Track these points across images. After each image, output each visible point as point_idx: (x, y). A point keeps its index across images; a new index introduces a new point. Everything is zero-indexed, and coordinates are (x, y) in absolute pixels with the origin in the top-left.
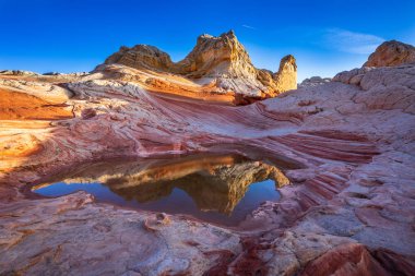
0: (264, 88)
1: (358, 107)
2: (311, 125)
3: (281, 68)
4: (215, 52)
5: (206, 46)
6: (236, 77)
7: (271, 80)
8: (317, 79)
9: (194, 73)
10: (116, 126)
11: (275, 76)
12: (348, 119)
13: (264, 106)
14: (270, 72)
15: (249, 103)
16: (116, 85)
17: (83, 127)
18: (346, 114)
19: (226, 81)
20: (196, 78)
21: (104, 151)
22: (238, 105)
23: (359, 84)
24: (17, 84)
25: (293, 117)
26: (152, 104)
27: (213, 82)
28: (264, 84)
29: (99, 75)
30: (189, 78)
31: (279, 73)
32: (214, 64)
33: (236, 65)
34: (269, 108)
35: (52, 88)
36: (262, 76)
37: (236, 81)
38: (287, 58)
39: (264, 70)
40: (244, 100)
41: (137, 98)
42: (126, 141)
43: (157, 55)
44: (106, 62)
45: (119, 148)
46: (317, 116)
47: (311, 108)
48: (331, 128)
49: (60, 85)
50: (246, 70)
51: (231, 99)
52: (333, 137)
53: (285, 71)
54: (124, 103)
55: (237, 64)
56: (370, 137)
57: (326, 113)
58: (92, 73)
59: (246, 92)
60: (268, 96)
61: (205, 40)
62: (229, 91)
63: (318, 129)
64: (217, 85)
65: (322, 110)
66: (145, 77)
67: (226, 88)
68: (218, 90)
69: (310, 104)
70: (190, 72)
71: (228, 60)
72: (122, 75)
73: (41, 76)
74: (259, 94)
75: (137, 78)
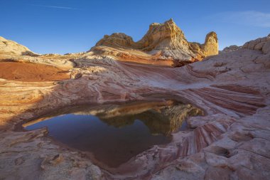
0: (194, 55)
1: (258, 67)
2: (220, 81)
3: (206, 41)
4: (161, 34)
5: (155, 30)
6: (174, 49)
7: (199, 49)
8: (234, 47)
9: (147, 48)
10: (90, 84)
11: (202, 47)
12: (248, 76)
13: (192, 67)
14: (199, 44)
15: (183, 65)
16: (100, 58)
17: (71, 85)
18: (248, 72)
19: (167, 51)
20: (148, 51)
21: (79, 99)
22: (175, 67)
23: (261, 49)
24: (49, 61)
25: (209, 75)
26: (119, 69)
27: (159, 52)
28: (194, 52)
29: (91, 53)
30: (144, 51)
31: (205, 44)
32: (160, 41)
33: (174, 41)
34: (195, 69)
35: (66, 62)
36: (192, 47)
37: (175, 51)
38: (211, 34)
39: (194, 43)
40: (179, 64)
41: (110, 65)
42: (93, 93)
43: (125, 38)
44: (96, 45)
45: (88, 98)
46: (225, 74)
47: (222, 68)
48: (234, 83)
49: (70, 60)
50: (182, 43)
51: (170, 63)
52: (234, 90)
53: (209, 43)
54: (102, 69)
55: (176, 40)
56: (262, 91)
57: (232, 72)
58: (88, 52)
59: (181, 58)
60: (196, 60)
61: (154, 26)
62: (170, 58)
63: (225, 84)
64: (162, 54)
65: (230, 70)
66: (117, 52)
67: (167, 56)
68: (162, 58)
69: (222, 65)
70: (144, 47)
71: (169, 38)
72: (104, 52)
73: (62, 55)
74: (190, 59)
75: (112, 53)
